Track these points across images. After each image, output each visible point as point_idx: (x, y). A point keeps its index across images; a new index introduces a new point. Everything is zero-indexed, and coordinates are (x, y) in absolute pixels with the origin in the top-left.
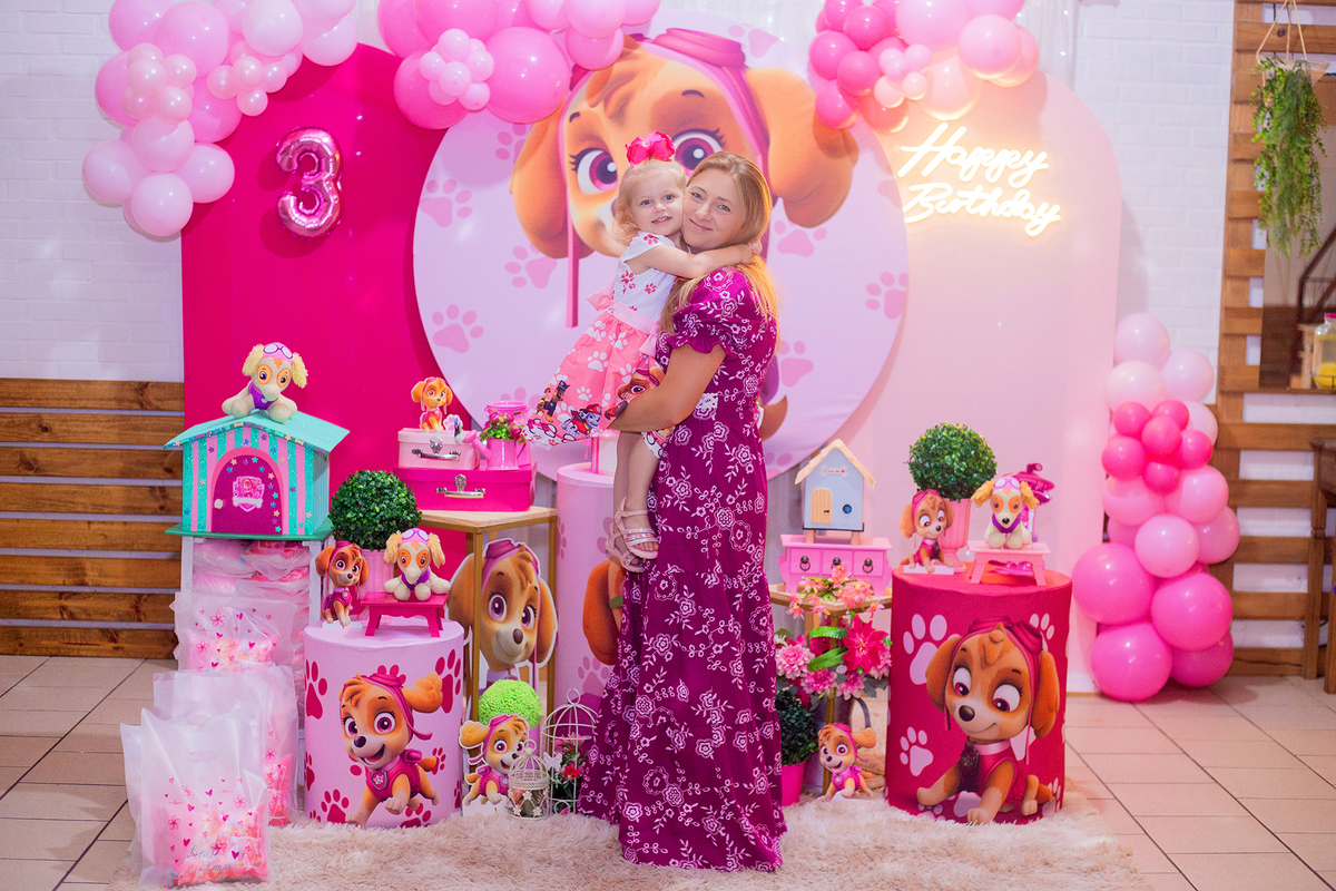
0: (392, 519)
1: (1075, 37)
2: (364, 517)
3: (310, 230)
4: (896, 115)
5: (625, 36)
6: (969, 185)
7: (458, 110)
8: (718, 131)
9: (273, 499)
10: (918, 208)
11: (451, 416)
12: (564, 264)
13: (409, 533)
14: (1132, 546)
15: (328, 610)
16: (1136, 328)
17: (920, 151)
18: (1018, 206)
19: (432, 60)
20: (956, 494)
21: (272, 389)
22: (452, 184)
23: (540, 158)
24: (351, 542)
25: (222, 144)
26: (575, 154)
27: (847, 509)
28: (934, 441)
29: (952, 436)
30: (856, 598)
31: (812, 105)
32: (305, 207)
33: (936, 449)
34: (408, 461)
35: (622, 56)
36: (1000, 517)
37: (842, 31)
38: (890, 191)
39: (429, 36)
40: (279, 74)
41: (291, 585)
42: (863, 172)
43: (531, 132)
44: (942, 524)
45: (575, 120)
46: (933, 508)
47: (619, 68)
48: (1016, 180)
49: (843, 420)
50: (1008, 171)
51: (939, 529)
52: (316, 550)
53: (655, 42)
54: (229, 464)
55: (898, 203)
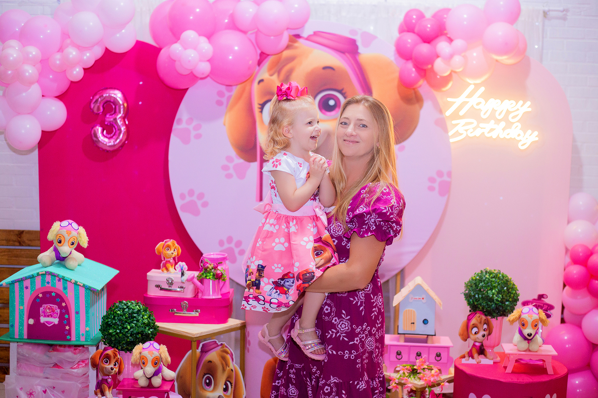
0: (138, 333)
1: (543, 38)
2: (120, 332)
3: (110, 146)
4: (446, 80)
5: (290, 36)
6: (486, 121)
7: (193, 78)
8: (342, 90)
9: (65, 319)
10: (457, 134)
11: (180, 263)
12: (255, 166)
13: (147, 344)
14: (579, 326)
15: (98, 390)
16: (580, 201)
17: (458, 101)
18: (514, 132)
19: (176, 48)
20: (495, 314)
21: (65, 249)
22: (190, 120)
23: (241, 105)
24: (113, 347)
25: (60, 97)
26: (261, 102)
27: (425, 322)
28: (481, 281)
29: (492, 278)
30: (432, 379)
31: (397, 75)
32: (107, 133)
33: (482, 286)
34: (153, 292)
35: (288, 47)
36: (526, 332)
37: (414, 32)
38: (442, 124)
39: (176, 36)
40: (90, 57)
41: (79, 371)
42: (426, 112)
43: (236, 90)
44: (486, 333)
45: (261, 84)
46: (480, 323)
47: (286, 53)
48: (513, 118)
49: (414, 255)
50: (508, 112)
51: (484, 336)
52: (93, 351)
53: (307, 39)
54: (37, 297)
55: (446, 130)
